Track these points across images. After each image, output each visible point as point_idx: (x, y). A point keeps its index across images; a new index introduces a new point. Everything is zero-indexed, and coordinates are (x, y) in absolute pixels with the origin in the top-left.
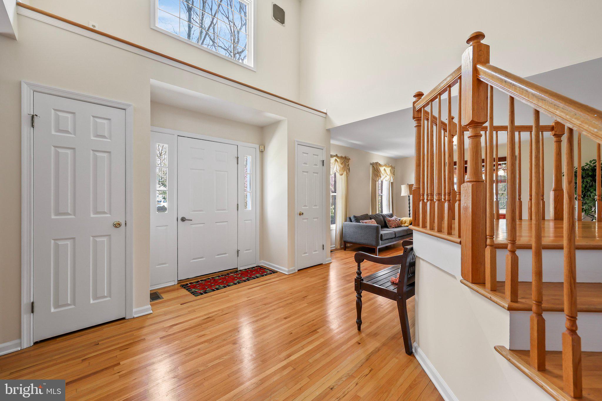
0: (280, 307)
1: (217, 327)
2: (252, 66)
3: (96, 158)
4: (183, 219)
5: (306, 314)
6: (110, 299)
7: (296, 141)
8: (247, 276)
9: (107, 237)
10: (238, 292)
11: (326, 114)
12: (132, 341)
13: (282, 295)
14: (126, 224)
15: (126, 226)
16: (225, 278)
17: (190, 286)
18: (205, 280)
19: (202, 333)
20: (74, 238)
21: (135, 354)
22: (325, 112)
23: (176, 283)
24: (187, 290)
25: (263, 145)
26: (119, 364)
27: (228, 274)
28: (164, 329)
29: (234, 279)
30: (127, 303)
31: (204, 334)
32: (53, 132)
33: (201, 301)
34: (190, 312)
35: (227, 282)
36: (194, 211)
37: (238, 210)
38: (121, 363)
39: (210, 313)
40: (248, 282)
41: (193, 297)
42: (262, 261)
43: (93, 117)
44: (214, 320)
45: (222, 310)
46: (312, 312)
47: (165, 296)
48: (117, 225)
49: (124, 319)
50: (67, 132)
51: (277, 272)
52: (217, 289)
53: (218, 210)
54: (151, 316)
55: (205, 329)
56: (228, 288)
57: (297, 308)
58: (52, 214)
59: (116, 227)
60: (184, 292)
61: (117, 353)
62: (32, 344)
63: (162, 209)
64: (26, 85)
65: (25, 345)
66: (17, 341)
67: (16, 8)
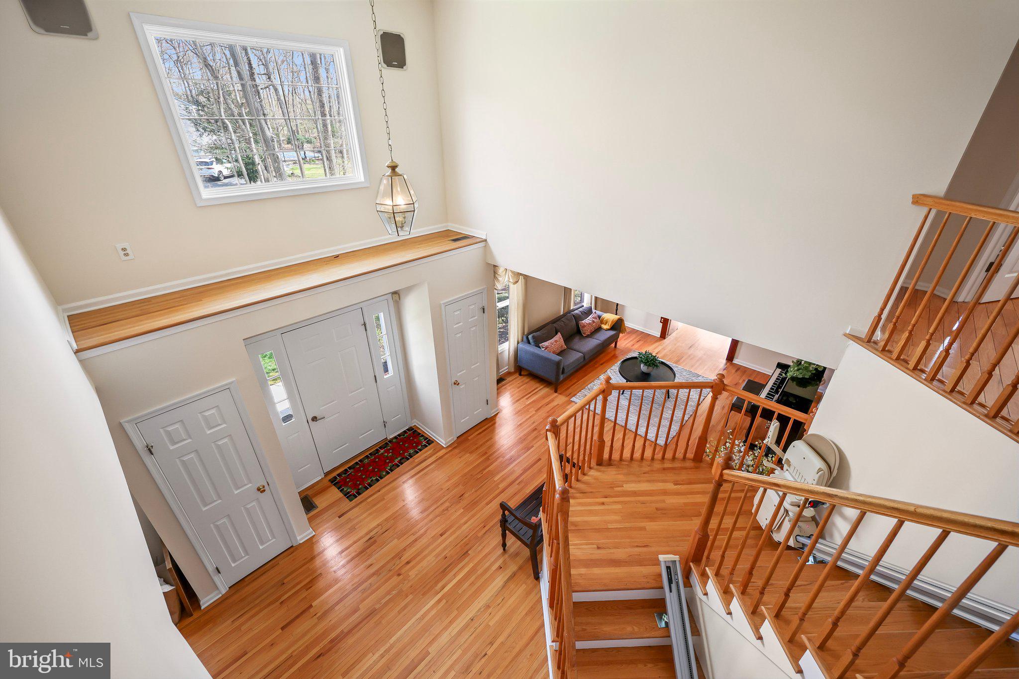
0: (436, 517)
1: (381, 553)
3: (219, 447)
4: (314, 419)
5: (460, 527)
6: (275, 539)
8: (400, 454)
11: (486, 242)
12: (311, 578)
13: (439, 494)
14: (269, 484)
15: (269, 486)
17: (339, 481)
18: (353, 467)
20: (228, 515)
21: (320, 594)
23: (323, 475)
24: (337, 488)
25: (396, 293)
26: (311, 606)
27: (377, 451)
29: (385, 462)
30: (289, 533)
31: (371, 563)
33: (357, 509)
35: (379, 470)
36: (324, 405)
37: (376, 382)
38: (313, 604)
39: (371, 531)
40: (401, 468)
41: (348, 503)
42: (415, 420)
43: (201, 413)
45: (381, 525)
46: (466, 523)
47: (319, 503)
48: (261, 490)
49: (292, 547)
50: (183, 440)
51: (434, 442)
52: (370, 485)
53: (352, 392)
54: (316, 538)
55: (370, 556)
56: (381, 482)
57: (453, 518)
60: (336, 492)
61: (304, 594)
62: (228, 589)
63: (287, 418)
64: (126, 423)
65: (224, 592)
66: (217, 592)
67: (76, 356)
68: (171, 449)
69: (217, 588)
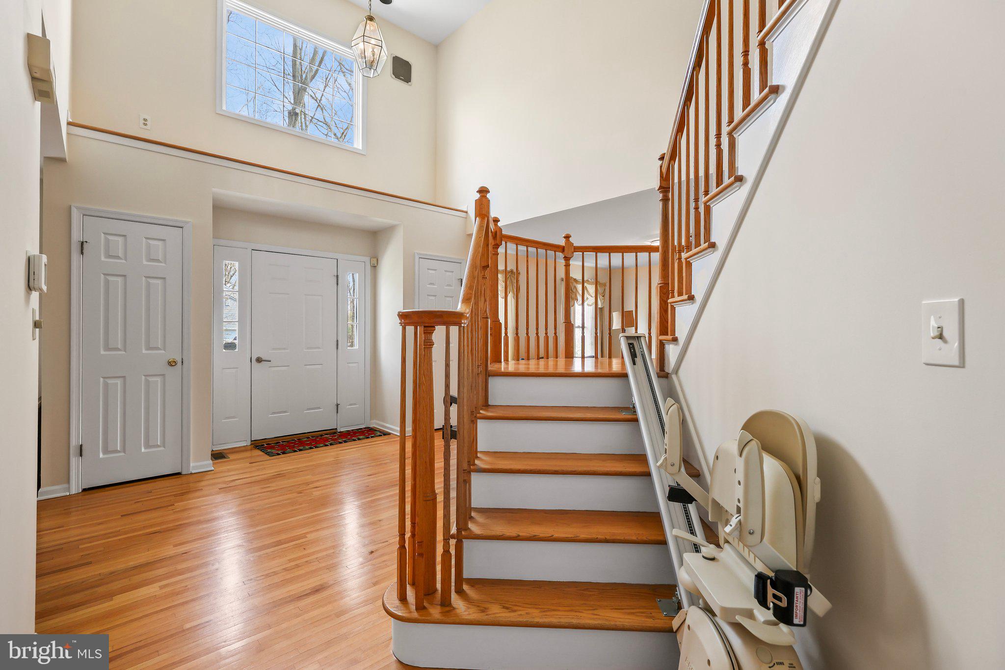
2: (360, 148)
3: (148, 285)
4: (259, 360)
6: (163, 449)
7: (416, 253)
8: (347, 438)
9: (161, 377)
10: (326, 453)
11: (466, 212)
12: (188, 491)
14: (182, 362)
15: (182, 364)
16: (315, 440)
17: (265, 447)
18: (288, 442)
19: (268, 485)
20: (124, 377)
22: (465, 209)
23: (249, 443)
24: (261, 450)
25: (375, 258)
27: (322, 435)
28: (225, 482)
29: (327, 440)
30: (184, 456)
32: (103, 259)
33: (276, 460)
34: (258, 470)
35: (317, 443)
36: (274, 349)
37: (337, 348)
38: (176, 504)
39: (282, 471)
40: (344, 444)
41: (267, 457)
42: (375, 421)
43: (147, 238)
44: (285, 476)
45: (298, 468)
47: (232, 457)
48: (172, 364)
49: (179, 474)
50: (118, 257)
51: (389, 434)
52: (300, 450)
53: (308, 348)
54: (213, 472)
55: (272, 482)
56: (315, 449)
58: (102, 349)
59: (172, 365)
60: (258, 452)
61: (172, 498)
62: (80, 491)
63: (230, 346)
64: (75, 209)
65: (74, 491)
66: (66, 486)
67: (67, 128)
68: (102, 260)
69: (68, 481)
